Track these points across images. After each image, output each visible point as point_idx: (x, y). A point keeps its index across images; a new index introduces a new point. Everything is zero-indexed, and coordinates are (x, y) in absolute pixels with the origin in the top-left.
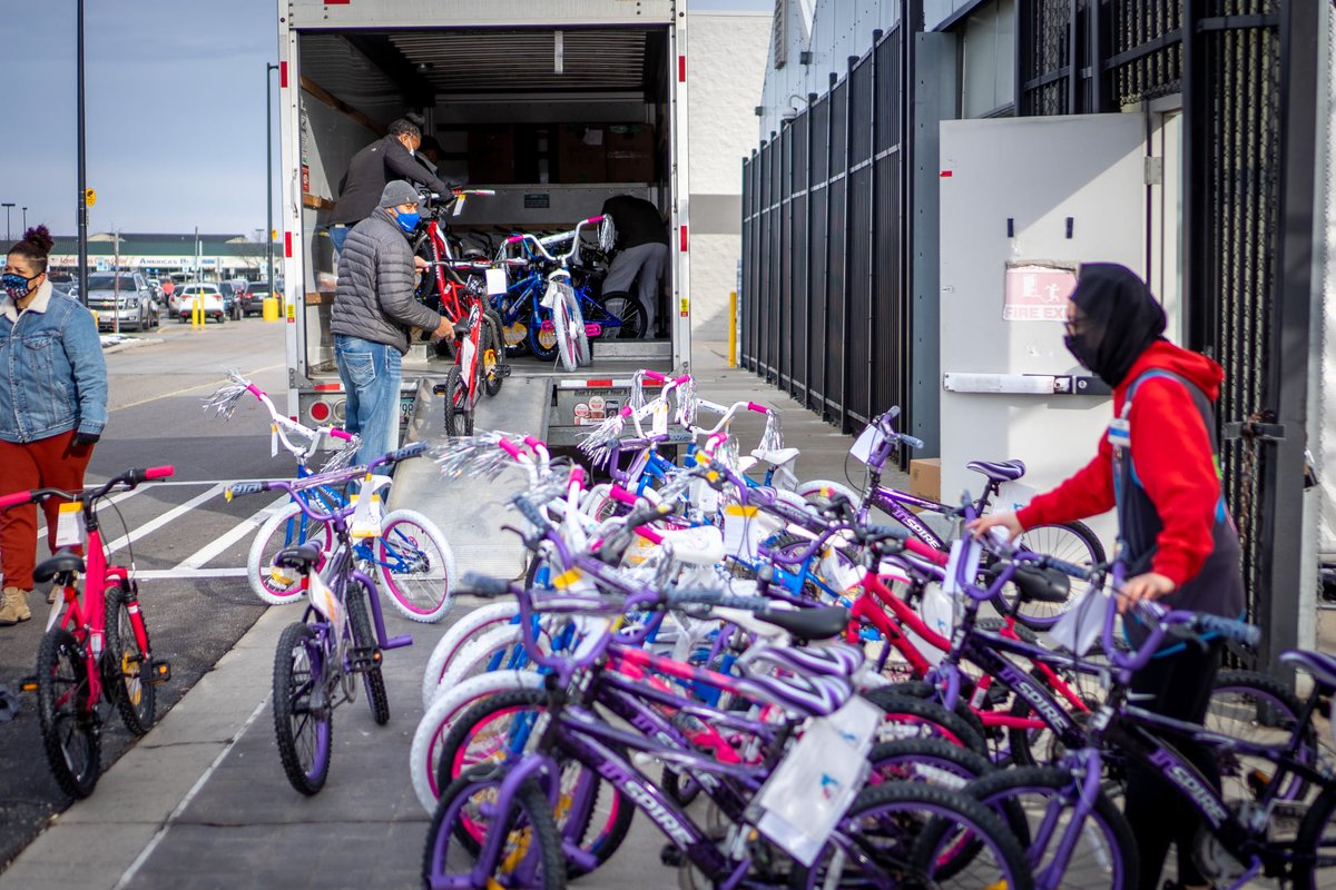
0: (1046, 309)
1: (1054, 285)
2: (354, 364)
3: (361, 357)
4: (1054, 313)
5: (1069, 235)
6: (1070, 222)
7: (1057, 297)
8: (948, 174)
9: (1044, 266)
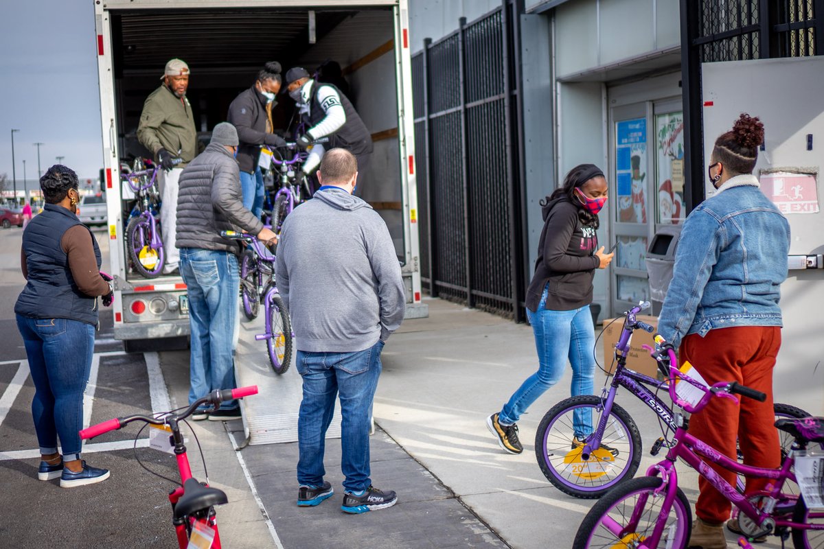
0: (792, 205)
1: (799, 186)
2: (202, 270)
3: (207, 264)
4: (799, 207)
5: (810, 147)
6: (810, 138)
7: (801, 195)
8: (711, 104)
9: (791, 172)
